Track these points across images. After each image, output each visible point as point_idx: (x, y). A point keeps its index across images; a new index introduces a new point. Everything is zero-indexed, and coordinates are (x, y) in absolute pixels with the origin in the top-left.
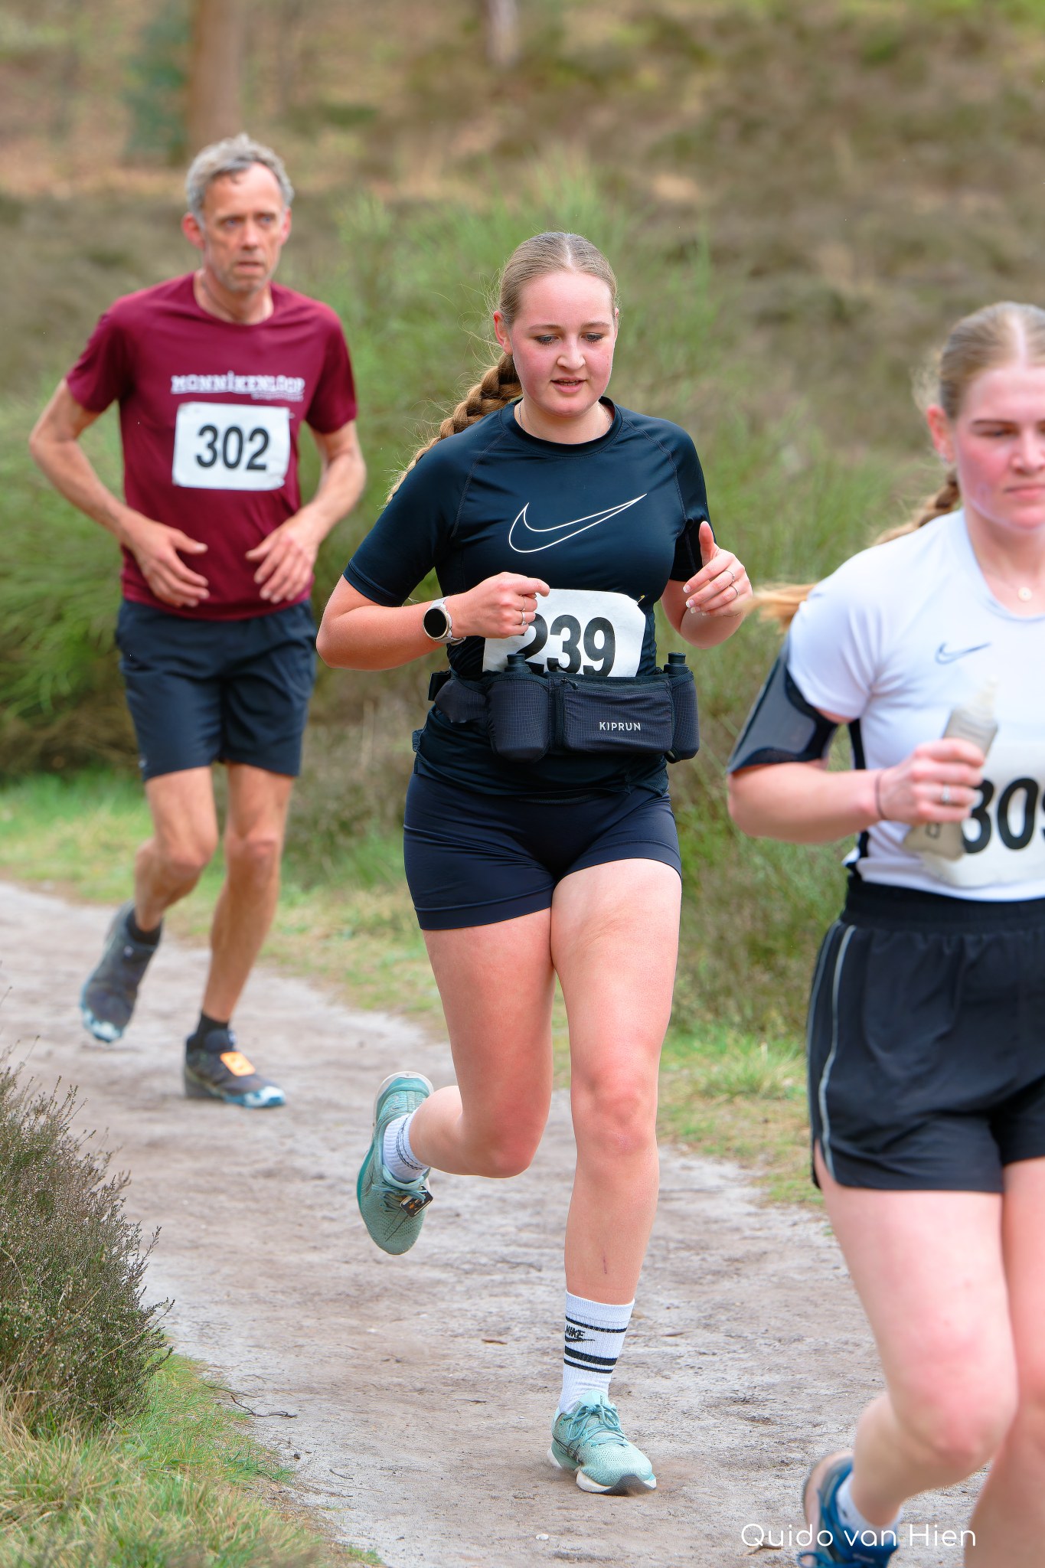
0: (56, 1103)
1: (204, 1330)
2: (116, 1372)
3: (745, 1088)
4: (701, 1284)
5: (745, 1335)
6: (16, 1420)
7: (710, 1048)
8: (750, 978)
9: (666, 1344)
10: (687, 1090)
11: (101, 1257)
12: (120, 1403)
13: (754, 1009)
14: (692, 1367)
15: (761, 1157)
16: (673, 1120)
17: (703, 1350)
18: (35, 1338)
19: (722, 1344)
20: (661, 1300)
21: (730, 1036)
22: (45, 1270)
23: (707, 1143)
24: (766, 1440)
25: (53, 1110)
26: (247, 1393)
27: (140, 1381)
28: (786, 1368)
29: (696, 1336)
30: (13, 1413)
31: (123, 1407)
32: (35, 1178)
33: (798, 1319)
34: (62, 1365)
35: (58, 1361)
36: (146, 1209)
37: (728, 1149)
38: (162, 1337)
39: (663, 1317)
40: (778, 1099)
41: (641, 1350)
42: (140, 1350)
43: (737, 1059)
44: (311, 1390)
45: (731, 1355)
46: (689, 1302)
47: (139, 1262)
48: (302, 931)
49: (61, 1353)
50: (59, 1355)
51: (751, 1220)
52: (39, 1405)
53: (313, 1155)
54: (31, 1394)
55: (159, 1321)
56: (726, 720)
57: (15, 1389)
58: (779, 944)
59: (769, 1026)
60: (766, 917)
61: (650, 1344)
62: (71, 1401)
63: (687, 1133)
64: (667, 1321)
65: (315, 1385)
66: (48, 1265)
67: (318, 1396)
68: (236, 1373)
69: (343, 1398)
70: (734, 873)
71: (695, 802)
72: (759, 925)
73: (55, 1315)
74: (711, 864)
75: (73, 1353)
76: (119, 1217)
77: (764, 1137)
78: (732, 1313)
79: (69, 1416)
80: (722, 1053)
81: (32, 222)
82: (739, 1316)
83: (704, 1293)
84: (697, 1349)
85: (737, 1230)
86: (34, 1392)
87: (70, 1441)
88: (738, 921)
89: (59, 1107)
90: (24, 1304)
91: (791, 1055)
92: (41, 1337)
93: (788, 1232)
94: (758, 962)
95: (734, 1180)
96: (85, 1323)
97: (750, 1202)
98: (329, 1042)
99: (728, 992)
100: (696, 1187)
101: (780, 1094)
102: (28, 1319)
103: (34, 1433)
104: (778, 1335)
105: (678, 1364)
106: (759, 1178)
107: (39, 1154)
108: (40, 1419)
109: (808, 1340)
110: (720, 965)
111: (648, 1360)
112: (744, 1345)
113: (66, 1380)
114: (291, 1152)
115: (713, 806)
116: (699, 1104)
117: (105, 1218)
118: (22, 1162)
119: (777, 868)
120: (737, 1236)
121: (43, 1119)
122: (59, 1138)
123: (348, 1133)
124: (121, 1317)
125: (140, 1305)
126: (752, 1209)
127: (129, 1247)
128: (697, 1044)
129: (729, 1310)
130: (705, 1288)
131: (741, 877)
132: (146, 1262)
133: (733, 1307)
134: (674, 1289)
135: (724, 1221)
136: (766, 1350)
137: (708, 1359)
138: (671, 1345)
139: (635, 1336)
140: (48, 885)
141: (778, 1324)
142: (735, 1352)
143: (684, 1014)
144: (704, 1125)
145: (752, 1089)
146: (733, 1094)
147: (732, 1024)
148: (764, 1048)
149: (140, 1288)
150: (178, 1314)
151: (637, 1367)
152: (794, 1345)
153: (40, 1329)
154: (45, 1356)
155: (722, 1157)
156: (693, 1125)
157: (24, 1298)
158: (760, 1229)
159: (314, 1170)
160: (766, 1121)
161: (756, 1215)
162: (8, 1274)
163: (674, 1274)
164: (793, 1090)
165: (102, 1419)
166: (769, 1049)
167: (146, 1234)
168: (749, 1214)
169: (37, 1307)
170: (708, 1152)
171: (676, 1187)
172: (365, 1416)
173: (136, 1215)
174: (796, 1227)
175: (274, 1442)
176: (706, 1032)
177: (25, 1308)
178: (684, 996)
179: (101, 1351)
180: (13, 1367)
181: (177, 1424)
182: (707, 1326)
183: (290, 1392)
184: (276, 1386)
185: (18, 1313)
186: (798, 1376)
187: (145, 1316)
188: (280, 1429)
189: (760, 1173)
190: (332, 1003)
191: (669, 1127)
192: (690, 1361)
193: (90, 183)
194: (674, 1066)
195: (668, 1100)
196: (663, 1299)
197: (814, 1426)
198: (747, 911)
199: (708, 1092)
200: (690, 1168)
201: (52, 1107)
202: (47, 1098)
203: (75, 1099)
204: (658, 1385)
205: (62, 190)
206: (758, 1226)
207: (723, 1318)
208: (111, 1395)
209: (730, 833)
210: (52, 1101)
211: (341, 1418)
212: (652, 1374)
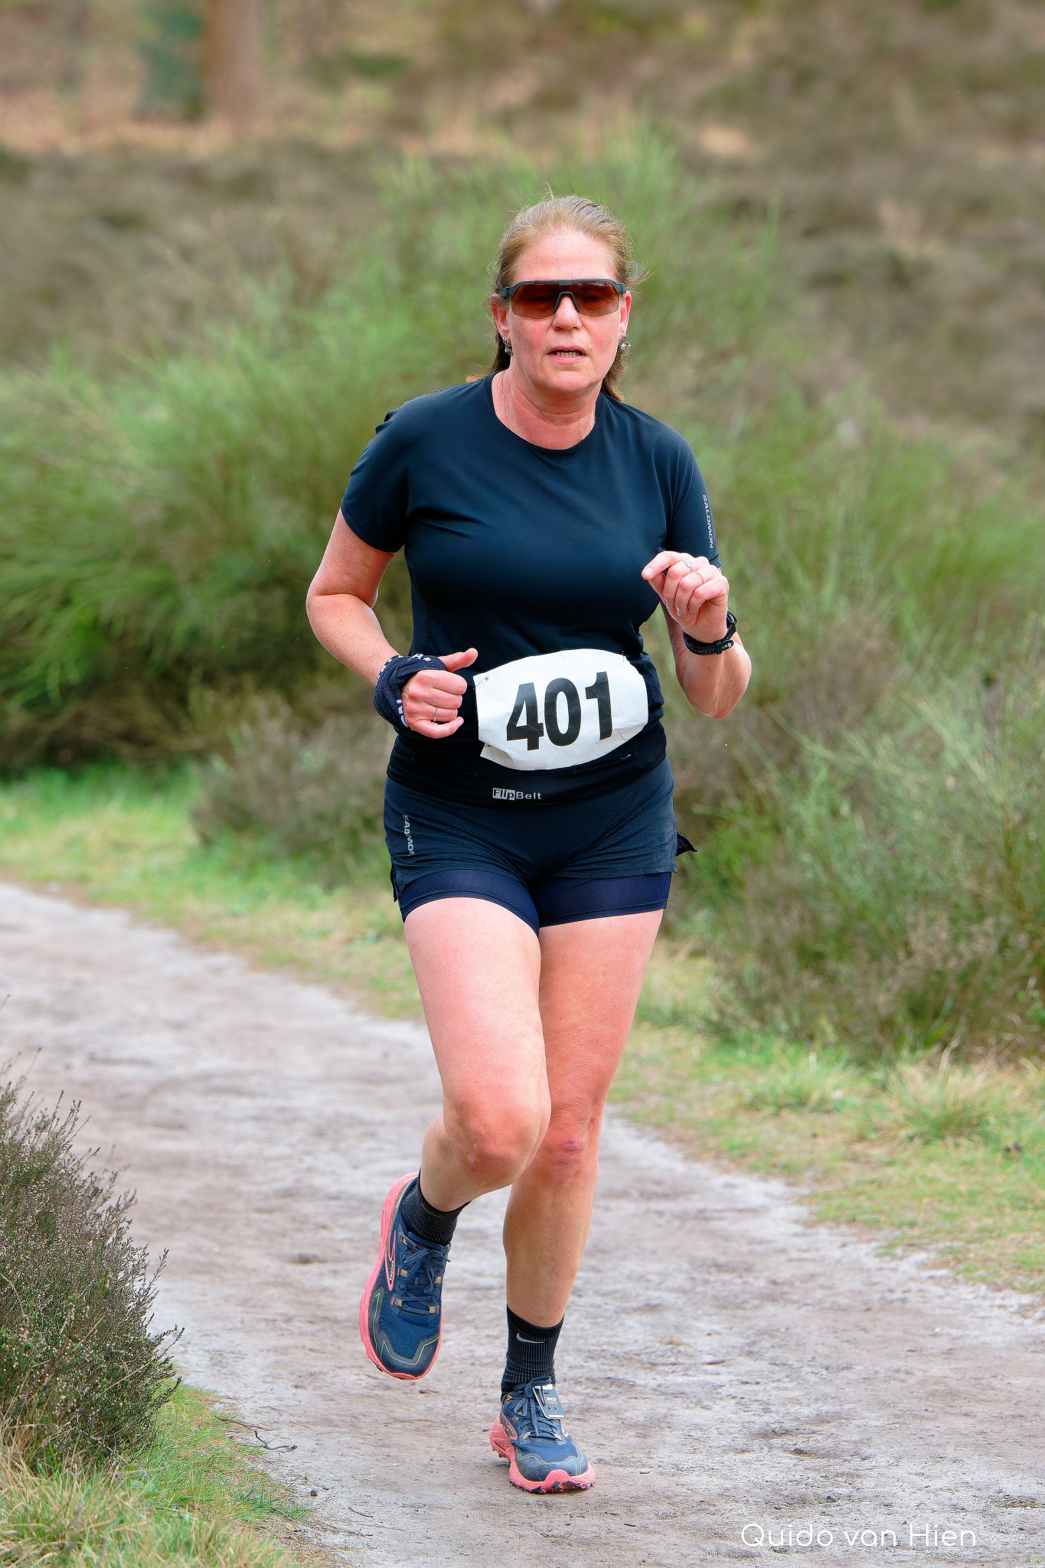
0: (58, 1120)
1: (218, 1359)
2: (121, 1404)
3: (792, 1100)
4: (744, 1309)
5: (790, 1362)
6: (15, 1454)
7: (756, 1058)
8: (798, 984)
9: (706, 1372)
10: (731, 1102)
11: (105, 1283)
12: (125, 1437)
13: (802, 1017)
14: (734, 1397)
15: (809, 1174)
16: (715, 1134)
17: (745, 1379)
18: (35, 1368)
19: (766, 1373)
20: (702, 1326)
21: (777, 1045)
22: (46, 1296)
23: (752, 1160)
24: (811, 1474)
25: (55, 1127)
26: (262, 1425)
27: (147, 1414)
28: (833, 1398)
29: (738, 1364)
30: (12, 1448)
31: (128, 1441)
32: (36, 1200)
33: (846, 1345)
34: (63, 1397)
35: (60, 1394)
36: (156, 1231)
37: (774, 1166)
38: (170, 1367)
39: (703, 1344)
40: (828, 1112)
41: (680, 1379)
42: (147, 1380)
43: (783, 1070)
44: (330, 1423)
45: (775, 1384)
46: (731, 1328)
47: (146, 1287)
48: (324, 934)
49: (63, 1385)
50: (61, 1387)
51: (799, 1241)
52: (39, 1440)
53: (333, 1173)
54: (31, 1428)
55: (169, 1350)
56: (774, 710)
58: (829, 948)
59: (818, 1034)
60: (815, 920)
61: (690, 1373)
62: (74, 1435)
63: (731, 1149)
64: (707, 1349)
65: (333, 1417)
66: (50, 1291)
67: (337, 1429)
68: (250, 1405)
69: (363, 1431)
70: (780, 872)
71: (739, 796)
72: (808, 927)
73: (56, 1344)
74: (757, 863)
75: (76, 1384)
76: (124, 1240)
77: (811, 1152)
78: (777, 1340)
79: (72, 1451)
80: (768, 1063)
81: (40, 181)
82: (783, 1343)
83: (747, 1318)
84: (740, 1378)
85: (783, 1251)
86: (33, 1425)
87: (72, 1478)
88: (785, 923)
89: (61, 1123)
90: (22, 1333)
91: (841, 1065)
92: (42, 1367)
93: (837, 1254)
94: (807, 967)
95: (780, 1198)
96: (88, 1353)
97: (796, 1222)
98: (352, 1053)
99: (775, 998)
100: (740, 1206)
101: (829, 1106)
102: (27, 1349)
103: (34, 1469)
104: (826, 1363)
105: (719, 1393)
106: (805, 1196)
107: (40, 1174)
108: (40, 1455)
109: (858, 1368)
110: (767, 970)
111: (688, 1390)
112: (788, 1373)
113: (67, 1413)
114: (310, 1170)
115: (759, 802)
116: (743, 1118)
117: (110, 1241)
118: (21, 1183)
119: (827, 867)
120: (782, 1258)
121: (45, 1135)
122: (61, 1156)
123: (371, 1150)
124: (126, 1346)
125: (147, 1333)
126: (798, 1229)
127: (135, 1271)
128: (741, 1054)
129: (772, 1336)
130: (749, 1313)
131: (790, 876)
132: (153, 1287)
133: (778, 1334)
134: (716, 1314)
135: (770, 1242)
136: (813, 1379)
137: (751, 1389)
138: (712, 1374)
139: (673, 1364)
140: (54, 887)
141: (826, 1351)
142: (779, 1380)
143: (728, 1022)
144: (749, 1140)
145: (800, 1102)
146: (780, 1107)
147: (778, 1033)
148: (812, 1058)
149: (148, 1315)
150: (189, 1343)
151: (675, 1397)
152: (844, 1373)
153: (40, 1359)
154: (45, 1388)
155: (768, 1173)
156: (737, 1140)
157: (23, 1327)
158: (808, 1250)
159: (334, 1189)
160: (815, 1136)
161: (803, 1235)
162: (7, 1300)
163: (715, 1298)
164: (843, 1103)
165: (107, 1454)
166: (818, 1059)
167: (153, 1259)
168: (796, 1235)
169: (37, 1336)
170: (753, 1169)
171: (719, 1206)
172: (386, 1450)
173: (144, 1238)
174: (846, 1249)
175: (289, 1478)
176: (750, 1041)
177: (25, 1337)
178: (728, 1002)
179: (105, 1383)
180: (13, 1401)
181: (186, 1459)
182: (750, 1354)
183: (307, 1425)
184: (293, 1419)
185: (17, 1342)
186: (847, 1407)
187: (151, 1346)
188: (296, 1464)
189: (807, 1191)
190: (355, 1011)
191: (712, 1142)
192: (732, 1391)
193: (101, 138)
194: (717, 1077)
195: (710, 1113)
196: (704, 1325)
197: (864, 1459)
198: (795, 912)
199: (754, 1105)
200: (733, 1186)
201: (54, 1124)
202: (49, 1114)
203: (78, 1115)
204: (700, 1416)
205: (72, 146)
206: (805, 1247)
207: (767, 1344)
208: (114, 1429)
209: (777, 829)
210: (54, 1117)
211: (361, 1453)
212: (692, 1405)
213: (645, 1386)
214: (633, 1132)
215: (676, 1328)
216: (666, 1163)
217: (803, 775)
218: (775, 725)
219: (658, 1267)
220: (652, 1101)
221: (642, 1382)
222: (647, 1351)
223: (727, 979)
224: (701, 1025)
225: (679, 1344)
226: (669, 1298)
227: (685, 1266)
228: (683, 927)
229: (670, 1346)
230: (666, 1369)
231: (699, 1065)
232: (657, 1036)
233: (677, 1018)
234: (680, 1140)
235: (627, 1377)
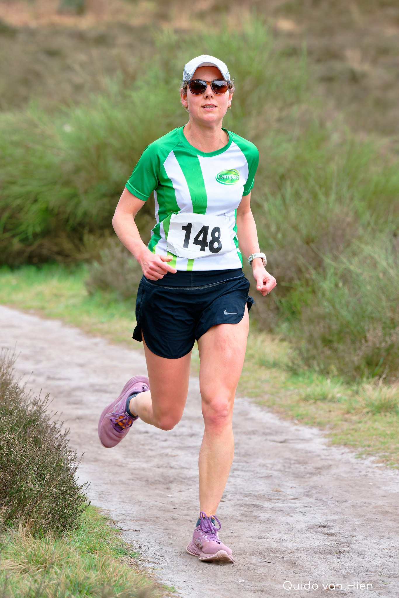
0: (41, 400)
1: (101, 495)
2: (68, 512)
3: (321, 397)
4: (305, 478)
5: (323, 499)
6: (27, 531)
7: (306, 381)
8: (323, 352)
9: (291, 503)
10: (297, 398)
11: (61, 463)
12: (69, 524)
13: (325, 365)
14: (302, 512)
15: (328, 426)
16: (291, 410)
17: (306, 505)
18: (34, 497)
19: (314, 503)
20: (288, 484)
21: (315, 376)
22: (38, 469)
23: (306, 420)
24: (333, 543)
26: (119, 521)
27: (77, 515)
28: (340, 513)
29: (303, 499)
30: (26, 528)
31: (70, 526)
32: (33, 431)
33: (345, 493)
34: (45, 509)
35: (44, 507)
37: (315, 423)
38: (86, 498)
39: (289, 491)
40: (335, 402)
41: (281, 505)
42: (77, 503)
43: (317, 386)
44: (145, 520)
45: (317, 508)
46: (300, 485)
47: (76, 467)
50: (44, 505)
51: (325, 452)
52: (36, 525)
54: (33, 521)
55: (84, 491)
56: (313, 245)
57: (26, 518)
58: (335, 338)
59: (331, 372)
60: (329, 327)
61: (284, 502)
62: (49, 523)
63: (298, 416)
64: (291, 493)
65: (147, 518)
66: (39, 467)
67: (148, 523)
68: (114, 513)
69: (159, 523)
70: (316, 309)
71: (299, 279)
72: (327, 330)
73: (42, 488)
74: (307, 305)
75: (50, 503)
76: (67, 448)
77: (329, 417)
78: (317, 490)
79: (49, 530)
80: (311, 383)
81: (21, 37)
82: (320, 491)
84: (304, 505)
85: (319, 456)
86: (34, 520)
87: (49, 540)
88: (318, 328)
89: (42, 402)
90: (29, 483)
91: (339, 384)
92: (37, 497)
93: (340, 457)
94: (326, 346)
95: (317, 435)
96: (55, 491)
97: (323, 444)
99: (314, 358)
100: (301, 438)
101: (336, 400)
102: (31, 489)
103: (34, 536)
104: (337, 499)
105: (296, 511)
106: (328, 435)
107: (34, 421)
108: (36, 531)
109: (350, 502)
110: (310, 347)
111: (284, 509)
112: (323, 503)
113: (47, 515)
115: (307, 281)
116: (302, 404)
117: (62, 448)
118: (27, 425)
119: (334, 307)
120: (319, 458)
121: (35, 407)
122: (42, 415)
124: (69, 489)
125: (76, 484)
126: (325, 447)
127: (72, 460)
128: (301, 379)
129: (316, 489)
130: (306, 480)
131: (320, 311)
132: (78, 467)
133: (318, 488)
134: (294, 480)
135: (313, 452)
136: (332, 505)
137: (308, 509)
138: (293, 503)
139: (278, 499)
140: (32, 311)
141: (337, 495)
142: (319, 506)
143: (296, 367)
144: (304, 412)
145: (324, 398)
146: (316, 400)
147: (315, 371)
148: (329, 381)
149: (76, 478)
150: (92, 488)
151: (279, 512)
152: (344, 504)
153: (36, 493)
154: (38, 505)
155: (312, 426)
156: (300, 413)
157: (29, 481)
158: (328, 456)
160: (330, 411)
161: (326, 450)
162: (23, 471)
163: (293, 474)
164: (341, 398)
165: (62, 531)
166: (331, 381)
167: (79, 455)
168: (324, 449)
169: (35, 484)
170: (306, 424)
171: (293, 438)
172: (168, 531)
173: (74, 447)
174: (343, 455)
175: (131, 541)
176: (304, 374)
177: (30, 485)
178: (296, 359)
179: (61, 502)
180: (26, 509)
181: (91, 533)
182: (307, 496)
183: (137, 521)
184: (132, 519)
185: (27, 487)
186: (346, 516)
187: (79, 489)
188: (133, 536)
189: (328, 433)
191: (290, 413)
192: (301, 510)
193: (44, 21)
194: (292, 388)
195: (289, 402)
196: (289, 484)
197: (353, 537)
198: (322, 324)
199: (306, 399)
200: (298, 430)
201: (39, 402)
202: (37, 398)
203: (49, 398)
204: (288, 519)
205: (33, 24)
206: (327, 454)
207: (314, 492)
208: (65, 521)
209: (314, 292)
210: (39, 399)
211: (158, 532)
212: (286, 515)
213: (267, 507)
214: (259, 409)
215: (279, 485)
216: (272, 421)
217: (324, 271)
218: (313, 251)
219: (271, 461)
220: (266, 397)
221: (266, 506)
222: (268, 494)
223: (295, 350)
224: (285, 367)
225: (280, 492)
226: (276, 473)
227: (281, 461)
228: (277, 329)
229: (276, 492)
230: (275, 501)
231: (284, 383)
232: (268, 372)
233: (275, 365)
234: (277, 412)
235: (260, 504)
